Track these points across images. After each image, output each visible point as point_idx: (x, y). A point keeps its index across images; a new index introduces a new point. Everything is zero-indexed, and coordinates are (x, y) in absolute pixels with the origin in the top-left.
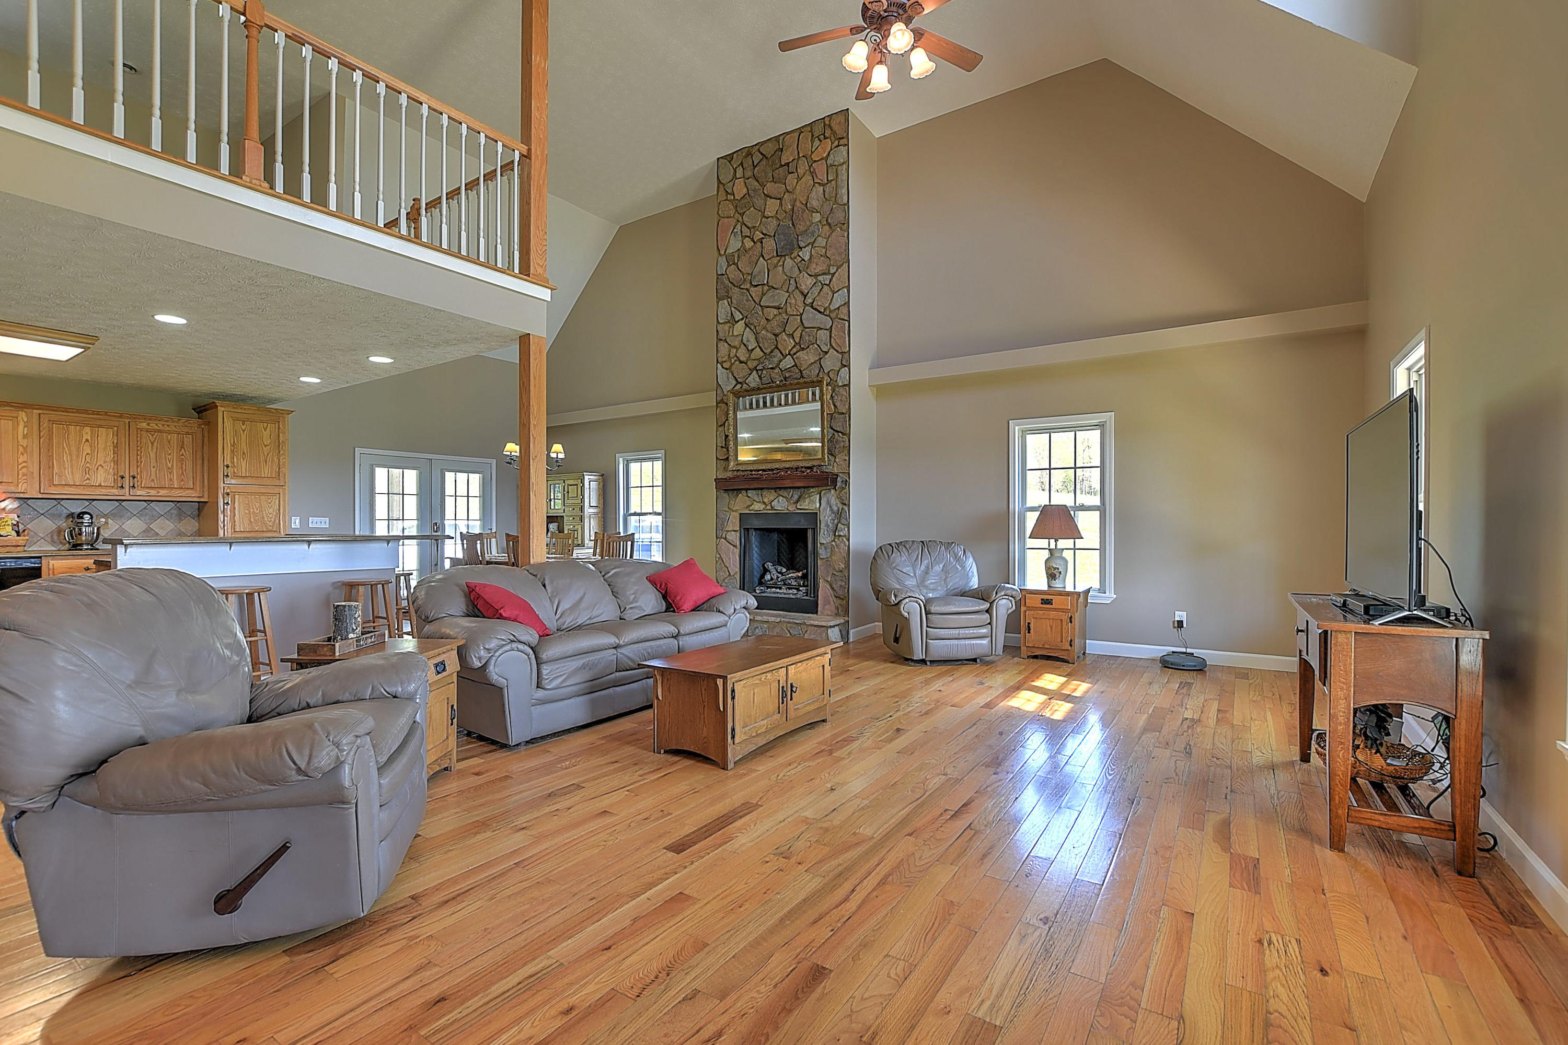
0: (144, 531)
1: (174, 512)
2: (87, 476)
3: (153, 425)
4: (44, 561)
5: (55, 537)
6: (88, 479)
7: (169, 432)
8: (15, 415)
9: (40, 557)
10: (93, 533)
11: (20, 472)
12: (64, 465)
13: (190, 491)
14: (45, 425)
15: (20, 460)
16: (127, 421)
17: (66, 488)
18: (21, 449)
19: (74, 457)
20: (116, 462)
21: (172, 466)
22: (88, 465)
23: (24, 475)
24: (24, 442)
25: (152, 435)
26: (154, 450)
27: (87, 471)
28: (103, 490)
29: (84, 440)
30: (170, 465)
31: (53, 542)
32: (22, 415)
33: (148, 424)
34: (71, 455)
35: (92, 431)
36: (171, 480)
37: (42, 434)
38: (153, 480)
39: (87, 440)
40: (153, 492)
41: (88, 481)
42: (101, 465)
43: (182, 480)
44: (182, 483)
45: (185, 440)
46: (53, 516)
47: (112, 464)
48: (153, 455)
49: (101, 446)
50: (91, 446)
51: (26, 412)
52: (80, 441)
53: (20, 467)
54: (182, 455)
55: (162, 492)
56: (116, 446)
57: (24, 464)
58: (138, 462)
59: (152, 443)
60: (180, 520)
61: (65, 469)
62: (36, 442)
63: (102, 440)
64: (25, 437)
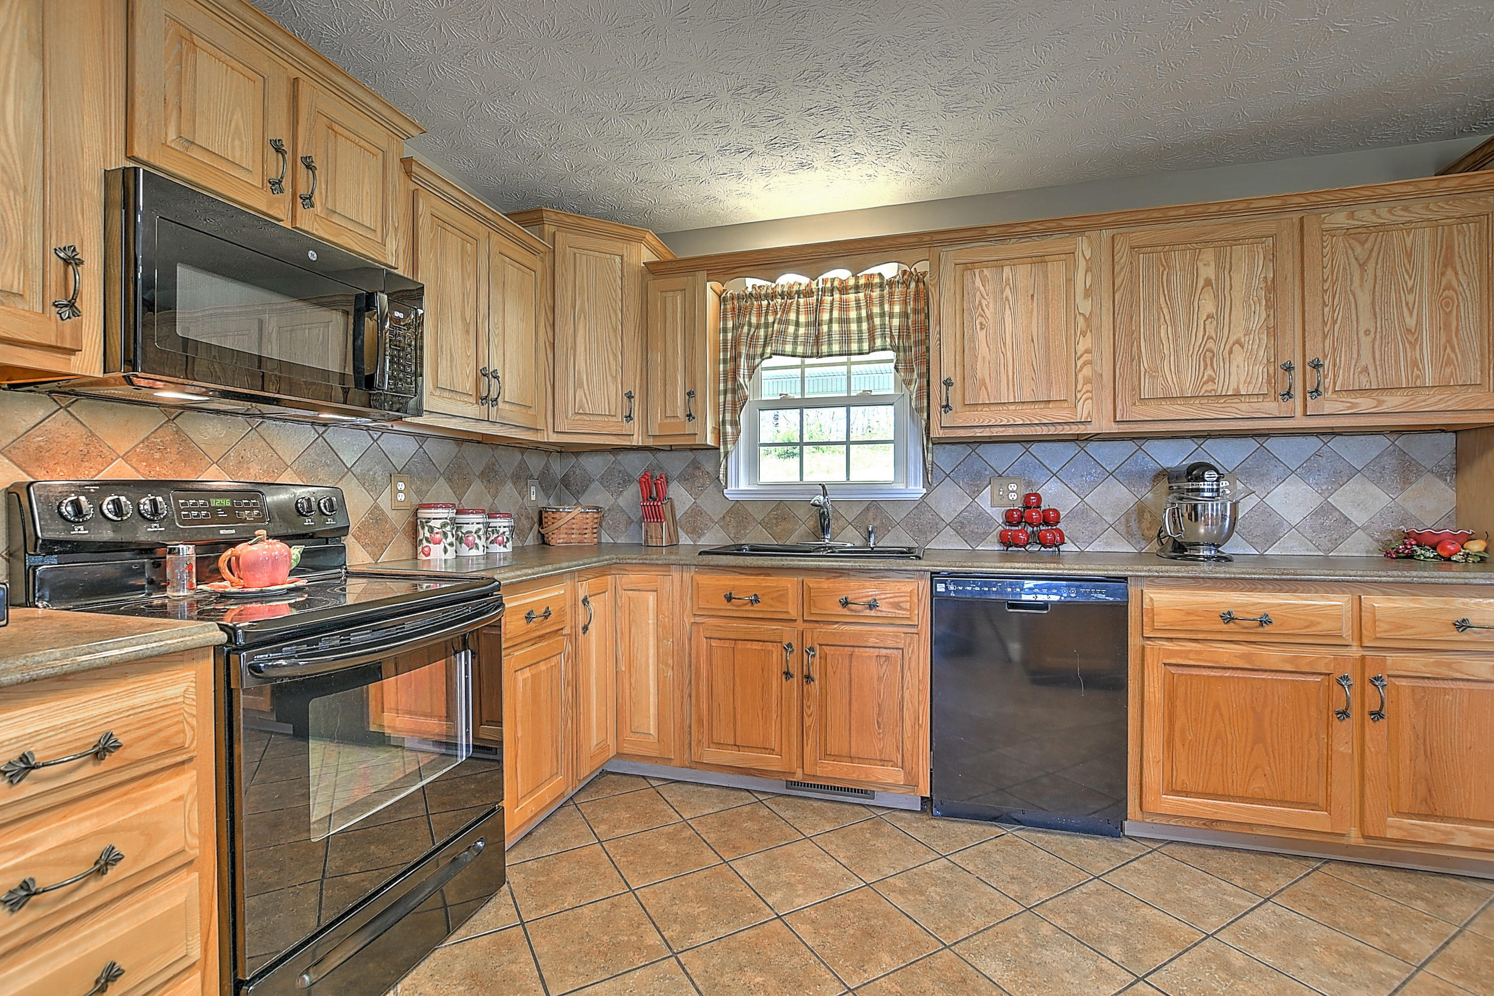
0: (1316, 513)
1: (1390, 462)
2: (1209, 372)
3: (1365, 215)
4: (1133, 590)
5: (1134, 525)
6: (1211, 380)
7: (1407, 226)
8: (1067, 248)
9: (1126, 578)
10: (1224, 517)
11: (1080, 376)
12: (1161, 351)
13: (1471, 393)
14: (1123, 257)
15: (1081, 348)
16: (1296, 217)
17: (1166, 405)
18: (1080, 320)
19: (1181, 329)
20: (1273, 332)
21: (1419, 323)
22: (1211, 344)
23: (1087, 381)
24: (1085, 306)
25: (1362, 244)
26: (1368, 285)
27: (1208, 358)
28: (1244, 407)
29: (1201, 283)
30: (1411, 322)
31: (1129, 536)
32: (1083, 247)
33: (1352, 216)
34: (1174, 324)
35: (1217, 259)
36: (1415, 364)
37: (1118, 282)
38: (1365, 370)
39: (1208, 282)
40: (1365, 404)
41: (1209, 386)
42: (1238, 342)
43: (1449, 362)
44: (1448, 371)
45: (1457, 239)
46: (1130, 478)
47: (1264, 337)
48: (1364, 299)
49: (1238, 295)
50: (1216, 297)
51: (1089, 237)
52: (1193, 287)
53: (1079, 363)
54: (1449, 287)
55: (1392, 402)
56: (1272, 288)
57: (1086, 357)
58: (1325, 323)
59: (1362, 266)
60: (1406, 482)
61: (1163, 359)
62: (1107, 304)
63: (1239, 278)
64: (1088, 293)
